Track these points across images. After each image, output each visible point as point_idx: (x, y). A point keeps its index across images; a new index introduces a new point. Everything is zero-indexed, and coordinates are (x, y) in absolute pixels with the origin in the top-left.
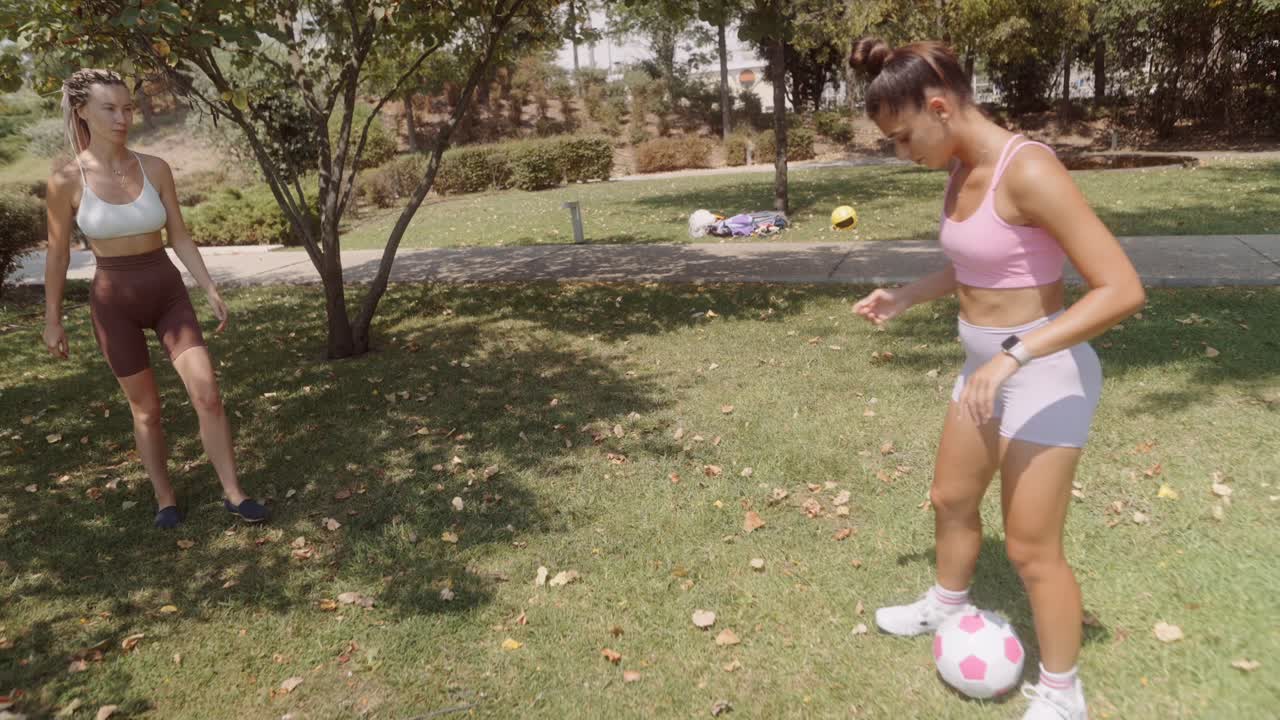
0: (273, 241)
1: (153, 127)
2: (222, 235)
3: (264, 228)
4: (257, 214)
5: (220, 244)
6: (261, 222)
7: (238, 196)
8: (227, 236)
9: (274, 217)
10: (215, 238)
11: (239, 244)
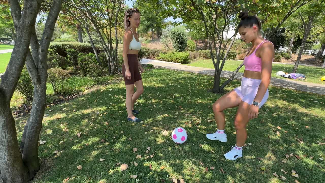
0: (179, 62)
1: (153, 41)
2: (170, 60)
3: (178, 60)
4: (177, 57)
5: (169, 61)
6: (178, 59)
7: (174, 54)
8: (171, 60)
9: (181, 58)
10: (169, 60)
11: (173, 62)
